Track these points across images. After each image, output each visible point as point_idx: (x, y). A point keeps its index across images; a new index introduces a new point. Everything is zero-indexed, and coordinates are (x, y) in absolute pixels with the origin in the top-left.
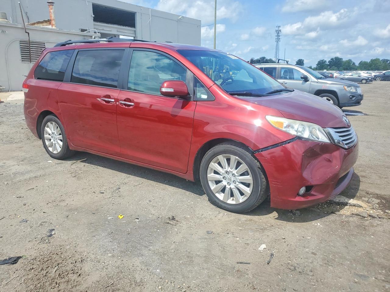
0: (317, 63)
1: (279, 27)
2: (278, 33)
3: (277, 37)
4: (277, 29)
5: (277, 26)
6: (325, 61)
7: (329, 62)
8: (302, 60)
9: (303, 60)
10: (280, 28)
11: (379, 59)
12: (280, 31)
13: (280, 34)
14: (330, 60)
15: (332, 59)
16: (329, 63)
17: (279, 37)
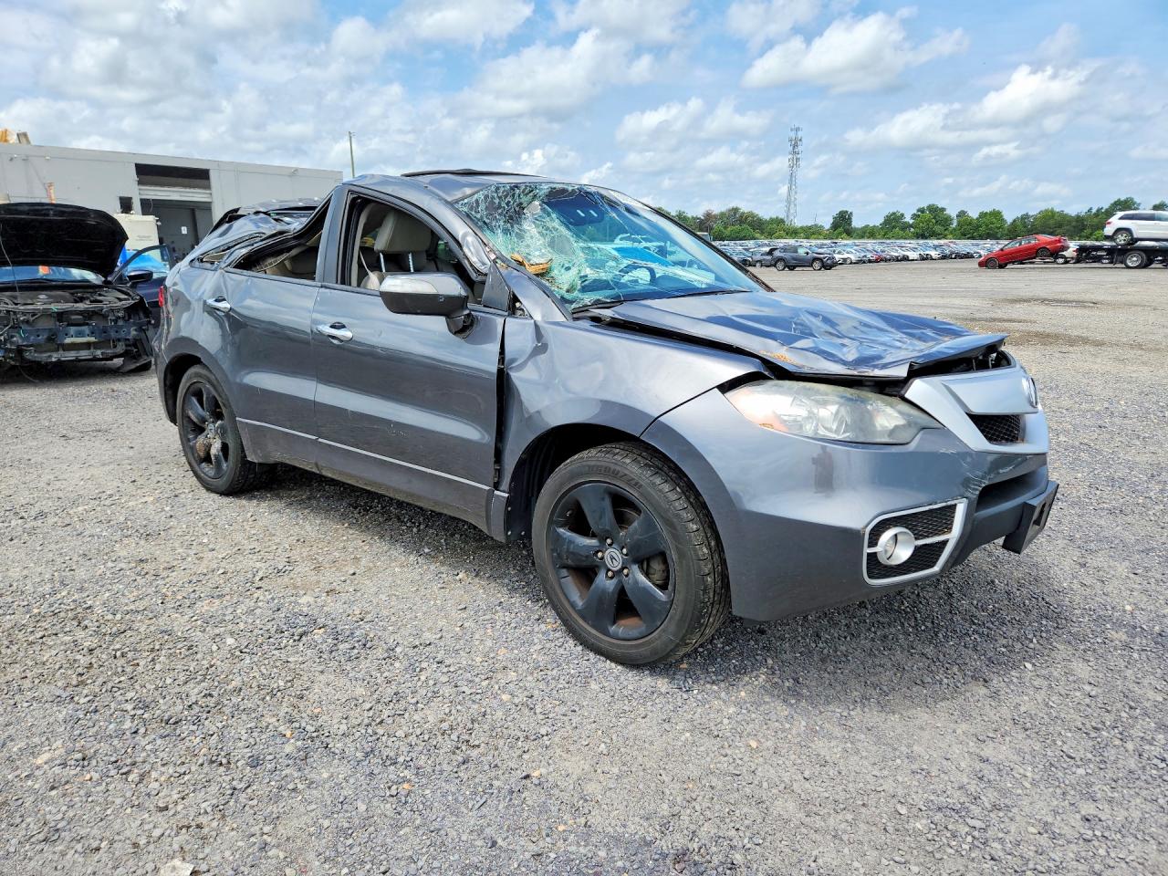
0: (882, 220)
1: (798, 130)
2: (795, 146)
3: (790, 156)
4: (792, 135)
5: (792, 130)
6: (902, 215)
7: (915, 216)
8: (847, 212)
9: (851, 213)
10: (800, 134)
12: (801, 140)
13: (800, 148)
14: (915, 212)
15: (922, 210)
16: (911, 221)
17: (798, 156)
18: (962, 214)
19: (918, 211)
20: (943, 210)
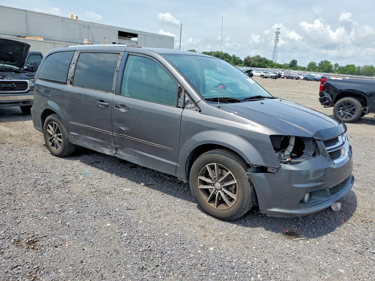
0: (308, 64)
2: (278, 34)
3: (276, 38)
4: (277, 30)
5: (276, 28)
6: (316, 63)
7: (320, 64)
9: (297, 61)
10: (279, 30)
11: (354, 66)
12: (280, 33)
13: (279, 36)
14: (320, 62)
16: (318, 66)
17: (278, 39)
18: (336, 65)
19: (321, 62)
20: (330, 62)
